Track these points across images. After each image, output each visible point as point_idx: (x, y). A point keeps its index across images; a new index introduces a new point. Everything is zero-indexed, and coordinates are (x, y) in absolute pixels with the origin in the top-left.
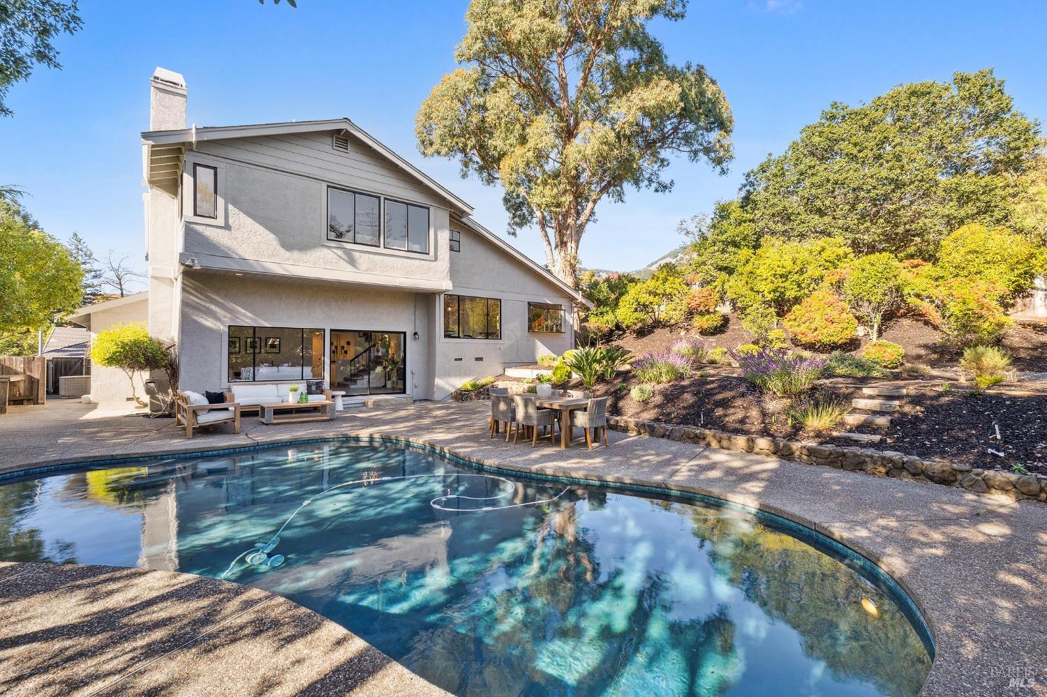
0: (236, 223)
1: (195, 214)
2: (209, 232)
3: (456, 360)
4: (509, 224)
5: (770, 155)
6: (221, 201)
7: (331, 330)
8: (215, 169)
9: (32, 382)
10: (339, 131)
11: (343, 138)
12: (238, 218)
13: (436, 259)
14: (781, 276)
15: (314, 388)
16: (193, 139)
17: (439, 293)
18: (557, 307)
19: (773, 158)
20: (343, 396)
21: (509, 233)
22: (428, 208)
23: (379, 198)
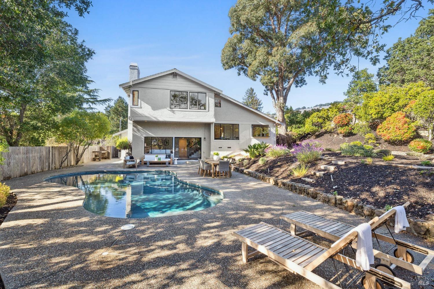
0: (144, 106)
1: (133, 105)
2: (137, 110)
3: (219, 148)
4: (265, 90)
5: (400, 38)
6: (139, 100)
7: (175, 138)
8: (138, 91)
9: (108, 153)
10: (173, 73)
11: (175, 75)
12: (144, 105)
13: (209, 111)
14: (382, 106)
15: (168, 156)
16: (131, 84)
17: (212, 123)
18: (267, 126)
19: (402, 40)
20: (177, 160)
21: (264, 94)
22: (206, 93)
23: (187, 92)
